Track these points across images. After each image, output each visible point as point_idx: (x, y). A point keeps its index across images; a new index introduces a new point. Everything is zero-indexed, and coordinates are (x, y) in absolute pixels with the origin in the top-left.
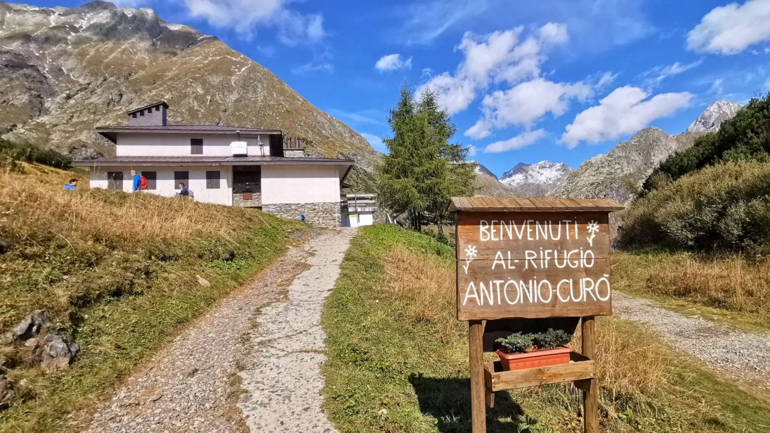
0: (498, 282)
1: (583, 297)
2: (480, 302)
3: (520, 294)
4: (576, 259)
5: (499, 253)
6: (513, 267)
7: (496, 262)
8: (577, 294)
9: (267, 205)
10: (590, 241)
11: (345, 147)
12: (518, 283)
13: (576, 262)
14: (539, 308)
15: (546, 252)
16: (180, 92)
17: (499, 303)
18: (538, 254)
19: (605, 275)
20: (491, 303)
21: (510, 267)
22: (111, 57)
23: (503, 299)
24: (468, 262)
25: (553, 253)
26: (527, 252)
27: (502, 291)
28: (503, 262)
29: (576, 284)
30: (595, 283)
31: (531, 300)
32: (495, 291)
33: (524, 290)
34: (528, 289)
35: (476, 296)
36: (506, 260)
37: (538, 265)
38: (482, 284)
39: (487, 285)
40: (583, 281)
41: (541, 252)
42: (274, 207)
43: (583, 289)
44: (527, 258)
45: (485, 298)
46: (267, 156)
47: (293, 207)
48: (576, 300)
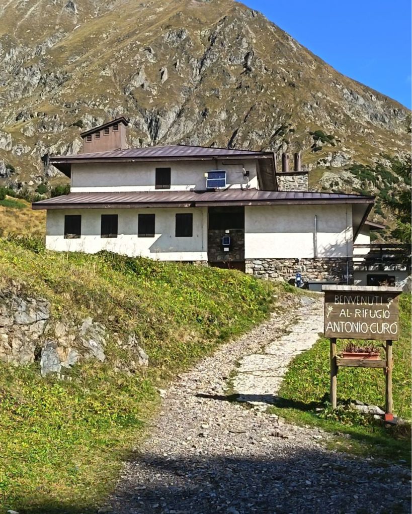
0: (342, 323)
1: (383, 331)
2: (334, 331)
3: (352, 329)
4: (380, 314)
5: (343, 310)
6: (349, 316)
7: (341, 314)
8: (380, 329)
9: (251, 260)
10: (388, 306)
11: (394, 144)
12: (352, 323)
13: (380, 316)
14: (360, 335)
15: (366, 310)
16: (121, 64)
17: (342, 331)
18: (362, 311)
19: (395, 322)
20: (339, 331)
21: (348, 316)
22: (26, 16)
23: (344, 330)
24: (329, 313)
25: (369, 311)
26: (356, 310)
27: (344, 326)
28: (344, 314)
29: (380, 325)
30: (390, 325)
31: (357, 331)
32: (341, 326)
33: (354, 327)
34: (356, 326)
35: (332, 327)
36: (346, 313)
37: (362, 316)
38: (335, 323)
39: (337, 323)
40: (383, 325)
41: (363, 311)
42: (260, 263)
43: (383, 328)
44: (356, 312)
45: (336, 328)
46: (254, 189)
47: (287, 263)
48: (380, 333)
